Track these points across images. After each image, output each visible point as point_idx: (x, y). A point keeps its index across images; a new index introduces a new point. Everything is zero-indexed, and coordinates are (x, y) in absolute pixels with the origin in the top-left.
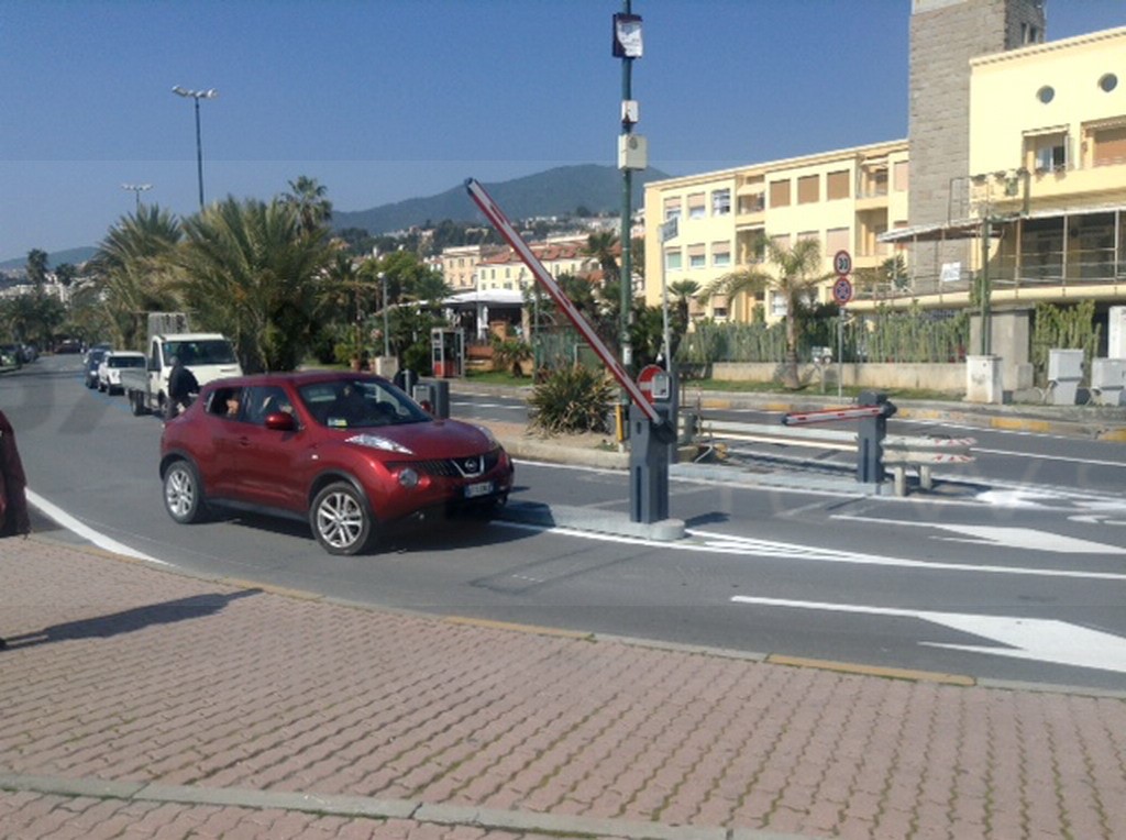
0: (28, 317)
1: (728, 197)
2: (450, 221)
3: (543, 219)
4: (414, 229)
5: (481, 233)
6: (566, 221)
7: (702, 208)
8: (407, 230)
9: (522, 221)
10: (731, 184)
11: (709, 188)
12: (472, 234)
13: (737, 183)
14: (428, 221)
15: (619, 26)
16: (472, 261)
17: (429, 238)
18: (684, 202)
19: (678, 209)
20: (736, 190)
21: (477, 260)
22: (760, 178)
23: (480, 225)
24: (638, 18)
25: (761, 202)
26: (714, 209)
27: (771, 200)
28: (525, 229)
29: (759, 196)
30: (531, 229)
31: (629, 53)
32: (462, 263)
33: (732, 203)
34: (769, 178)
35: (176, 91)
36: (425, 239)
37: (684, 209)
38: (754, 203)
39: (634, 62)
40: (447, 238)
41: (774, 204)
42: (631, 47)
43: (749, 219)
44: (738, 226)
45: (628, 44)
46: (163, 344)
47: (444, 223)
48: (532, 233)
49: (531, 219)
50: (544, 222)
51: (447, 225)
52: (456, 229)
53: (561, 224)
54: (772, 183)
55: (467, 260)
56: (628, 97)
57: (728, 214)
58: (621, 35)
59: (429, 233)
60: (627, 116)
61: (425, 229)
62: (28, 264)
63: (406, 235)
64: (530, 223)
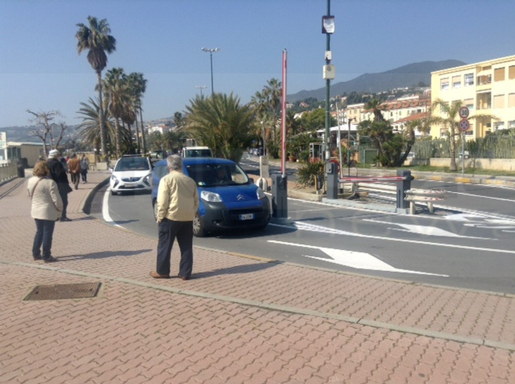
0: (172, 139)
1: (473, 77)
2: (355, 92)
3: (401, 89)
4: (338, 97)
5: (369, 97)
6: (413, 89)
7: (459, 83)
8: (335, 97)
9: (390, 90)
10: (474, 71)
11: (463, 73)
12: (365, 98)
13: (477, 70)
14: (345, 93)
15: (324, 21)
16: (360, 110)
17: (344, 101)
18: (450, 81)
19: (447, 84)
20: (477, 73)
21: (362, 110)
22: (489, 67)
23: (370, 93)
24: (333, 17)
25: (490, 79)
26: (466, 83)
27: (495, 77)
28: (392, 94)
29: (489, 76)
30: (394, 94)
31: (329, 32)
32: (355, 112)
33: (475, 80)
34: (494, 67)
35: (203, 50)
36: (343, 101)
37: (450, 84)
38: (486, 80)
39: (331, 35)
40: (353, 100)
41: (496, 80)
42: (329, 29)
43: (483, 87)
44: (477, 91)
45: (327, 28)
46: (186, 151)
47: (352, 93)
48: (394, 96)
49: (395, 89)
50: (400, 90)
51: (354, 94)
52: (357, 96)
53: (410, 91)
54: (496, 69)
55: (358, 110)
56: (328, 49)
57: (473, 85)
58: (325, 25)
59: (345, 98)
60: (327, 58)
61: (343, 96)
62: (174, 117)
63: (334, 100)
64: (394, 91)
